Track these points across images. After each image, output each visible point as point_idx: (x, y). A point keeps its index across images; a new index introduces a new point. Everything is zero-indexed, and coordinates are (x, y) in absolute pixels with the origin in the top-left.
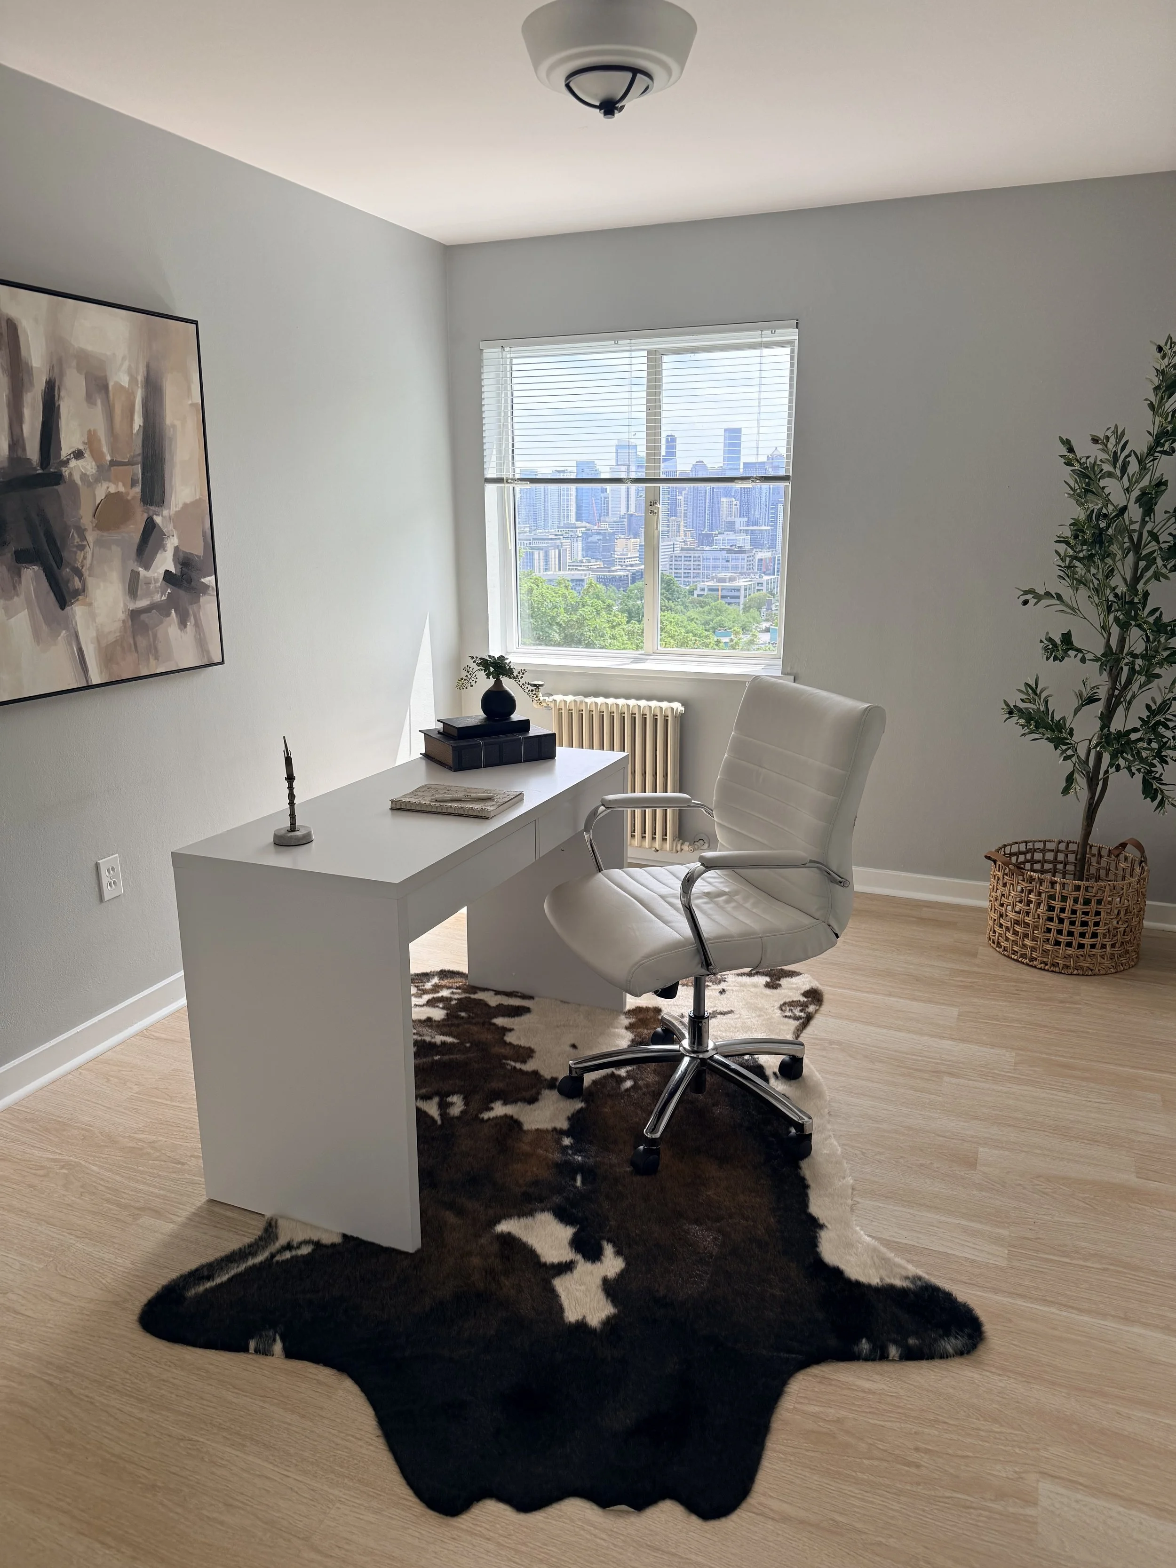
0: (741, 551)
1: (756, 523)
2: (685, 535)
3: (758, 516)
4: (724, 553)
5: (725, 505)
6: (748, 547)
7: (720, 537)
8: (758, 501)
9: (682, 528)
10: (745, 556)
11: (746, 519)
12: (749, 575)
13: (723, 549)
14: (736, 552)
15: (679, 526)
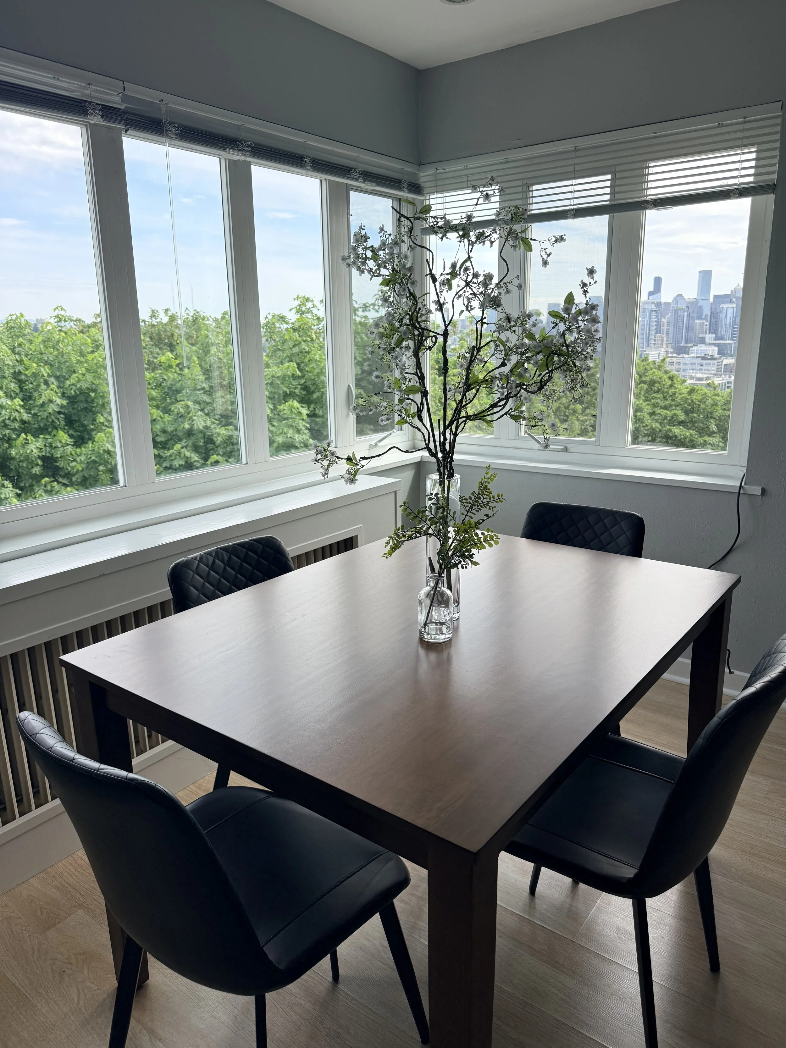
0: (712, 358)
1: (722, 339)
2: (667, 347)
3: (723, 333)
4: (700, 360)
5: (698, 325)
6: (717, 356)
7: (695, 348)
8: (724, 322)
9: (665, 342)
10: (715, 362)
11: (714, 335)
12: (721, 376)
13: (699, 357)
14: (709, 359)
15: (663, 340)
